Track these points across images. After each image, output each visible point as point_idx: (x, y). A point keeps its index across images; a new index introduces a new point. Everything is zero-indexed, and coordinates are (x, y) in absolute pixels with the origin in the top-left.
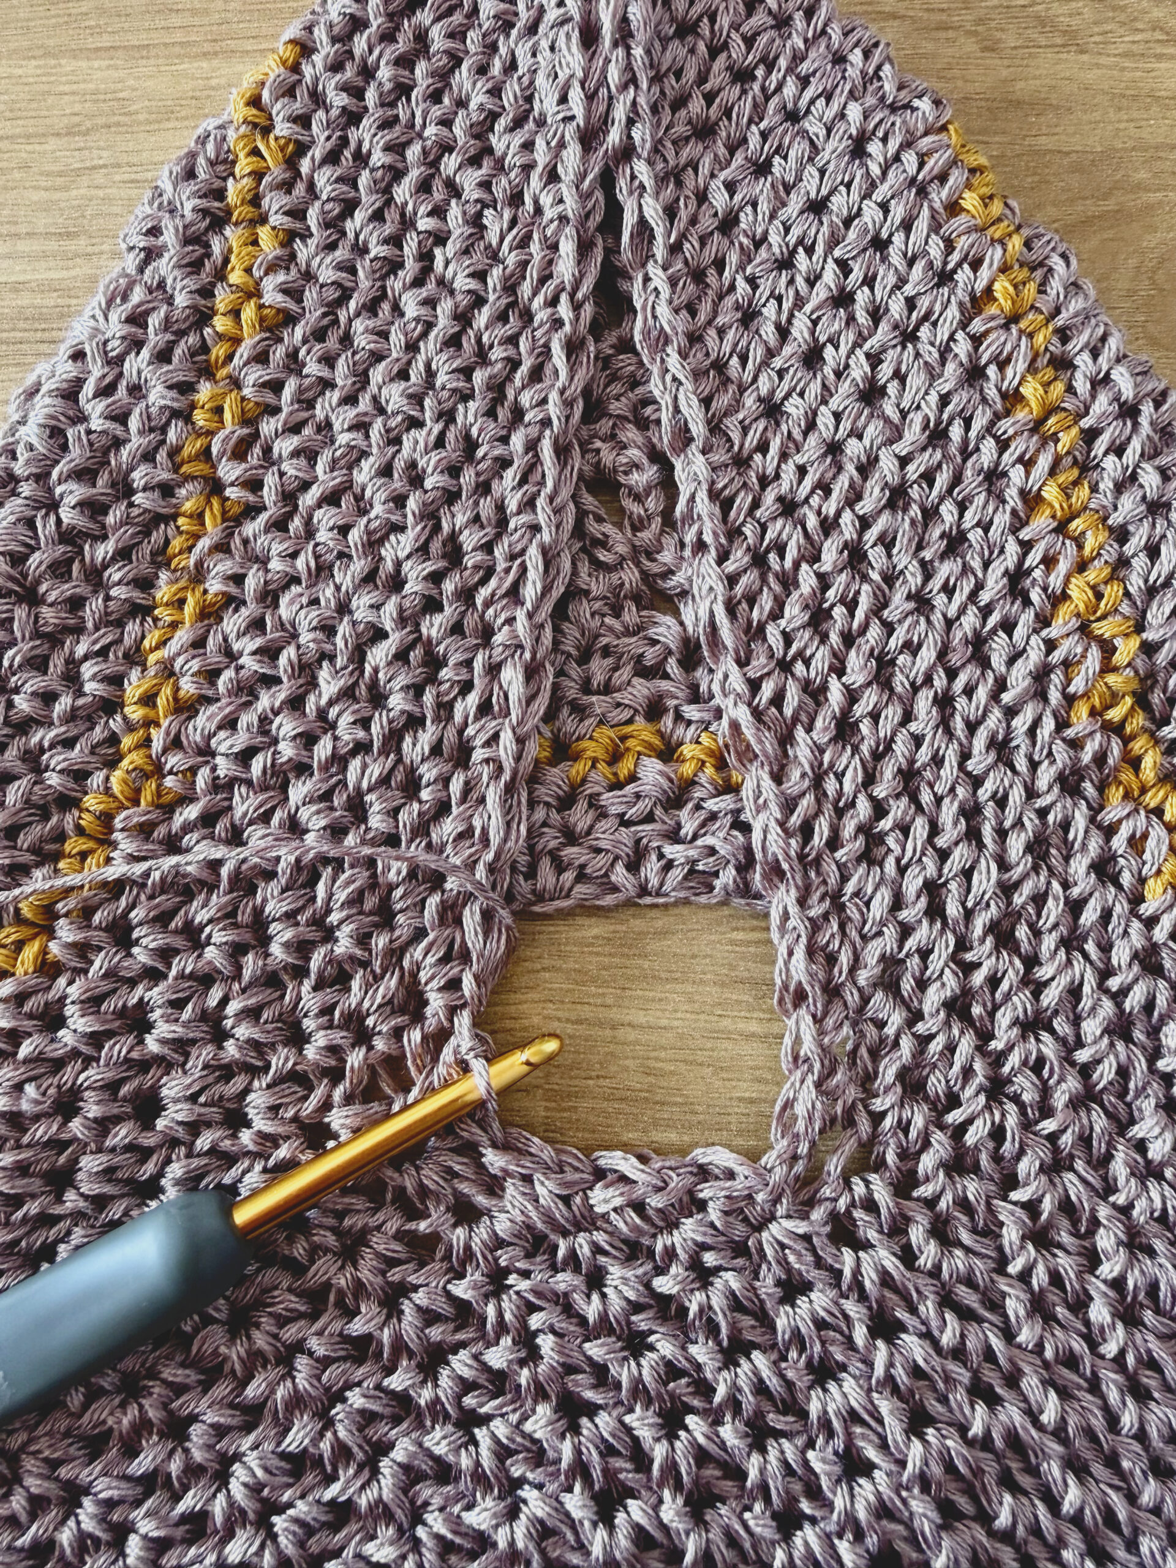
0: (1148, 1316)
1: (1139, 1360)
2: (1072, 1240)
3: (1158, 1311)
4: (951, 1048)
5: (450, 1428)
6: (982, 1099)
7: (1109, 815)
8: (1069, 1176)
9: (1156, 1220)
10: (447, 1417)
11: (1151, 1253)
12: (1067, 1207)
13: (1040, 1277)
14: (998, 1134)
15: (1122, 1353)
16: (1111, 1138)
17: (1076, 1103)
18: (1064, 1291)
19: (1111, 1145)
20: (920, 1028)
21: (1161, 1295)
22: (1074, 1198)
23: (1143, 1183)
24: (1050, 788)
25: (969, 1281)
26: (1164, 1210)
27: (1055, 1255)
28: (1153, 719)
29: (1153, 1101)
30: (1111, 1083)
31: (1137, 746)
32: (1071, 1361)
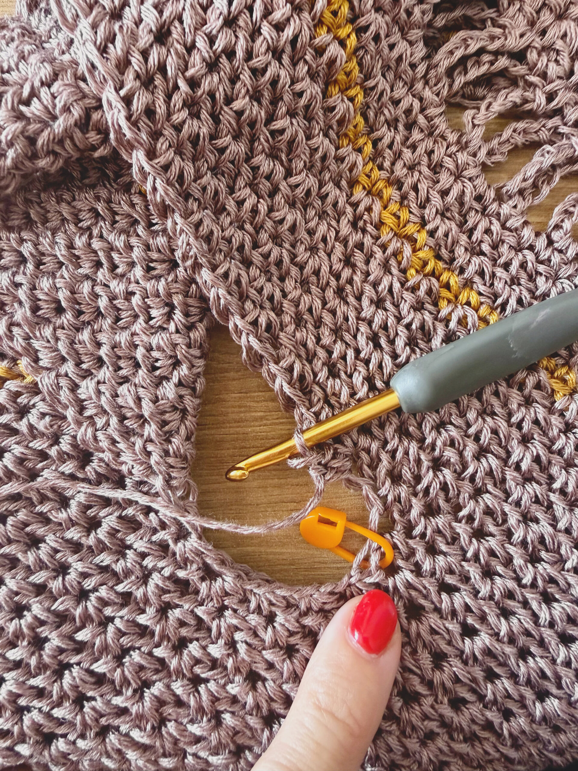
0: (543, 554)
1: (544, 580)
2: (496, 528)
3: (547, 551)
4: (406, 453)
5: (186, 682)
6: (431, 473)
7: (443, 313)
8: (486, 496)
9: (534, 502)
10: (184, 676)
11: (536, 521)
12: (489, 512)
13: (483, 556)
14: (444, 487)
15: (535, 579)
16: (502, 469)
17: (477, 457)
18: (498, 558)
19: (503, 472)
20: (389, 447)
21: (547, 542)
22: (491, 506)
23: (524, 486)
24: (409, 312)
25: (451, 572)
26: (536, 496)
27: (487, 541)
28: (446, 263)
29: (516, 441)
30: (491, 439)
31: (445, 277)
32: (510, 595)
